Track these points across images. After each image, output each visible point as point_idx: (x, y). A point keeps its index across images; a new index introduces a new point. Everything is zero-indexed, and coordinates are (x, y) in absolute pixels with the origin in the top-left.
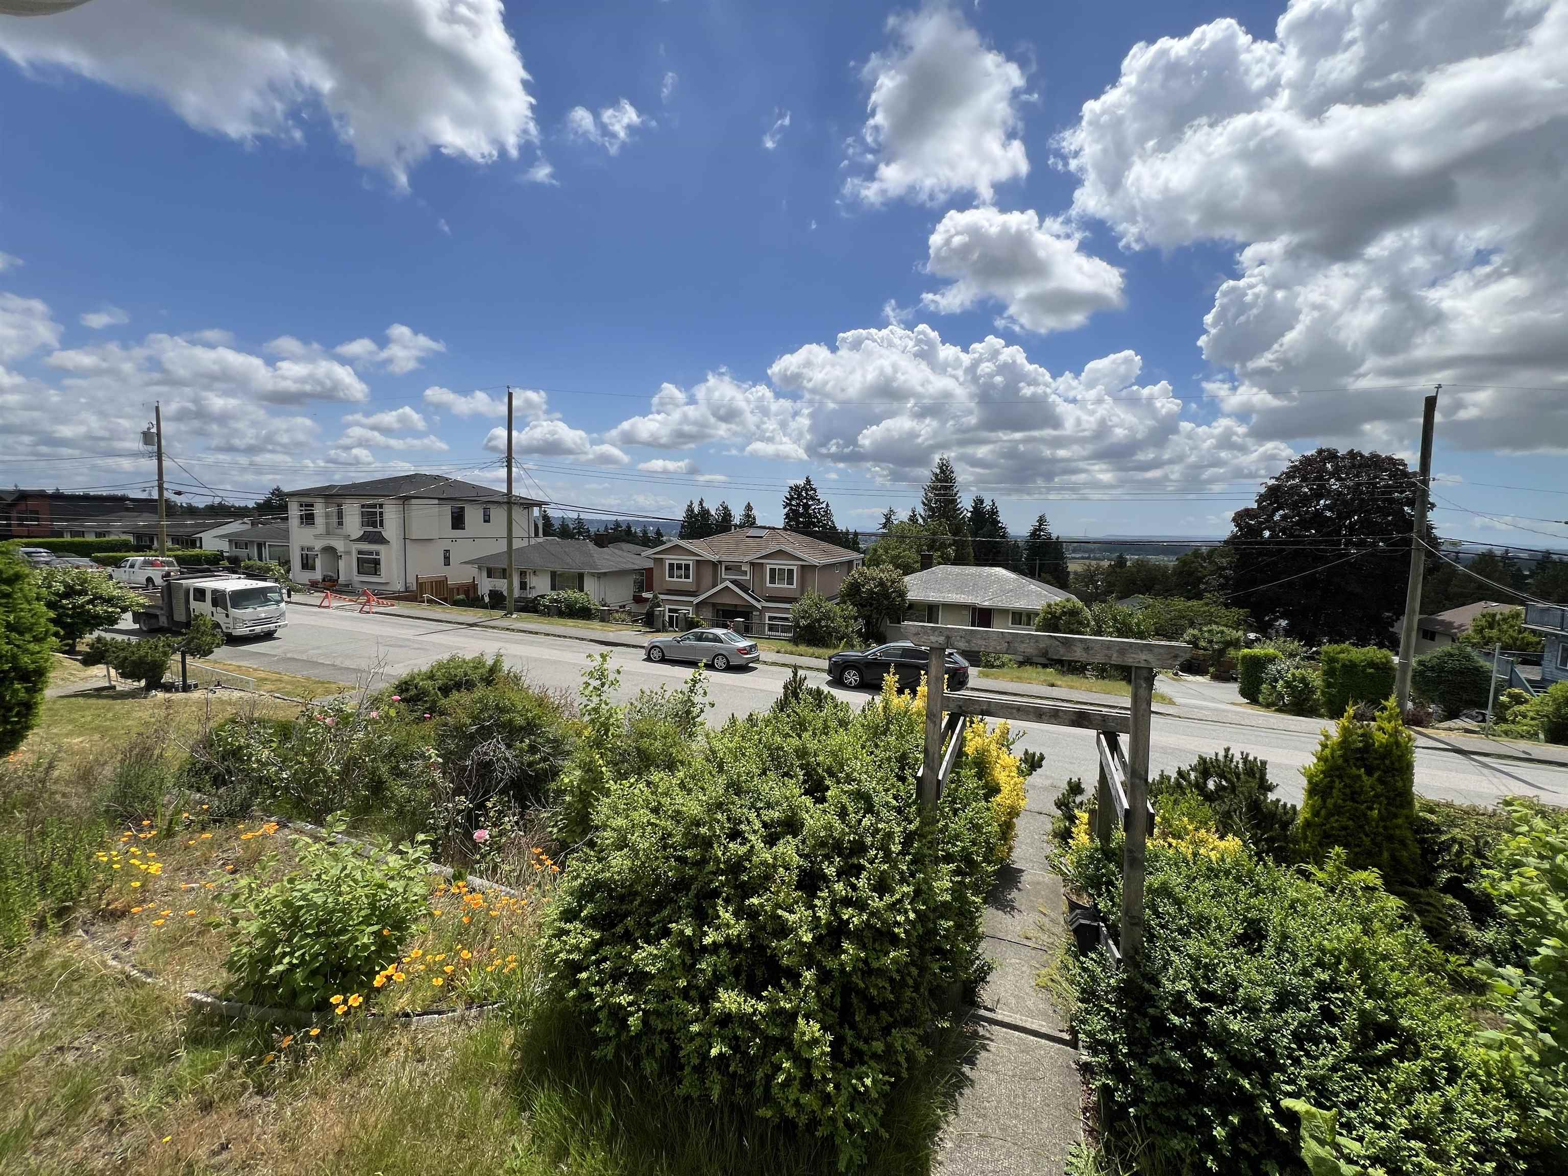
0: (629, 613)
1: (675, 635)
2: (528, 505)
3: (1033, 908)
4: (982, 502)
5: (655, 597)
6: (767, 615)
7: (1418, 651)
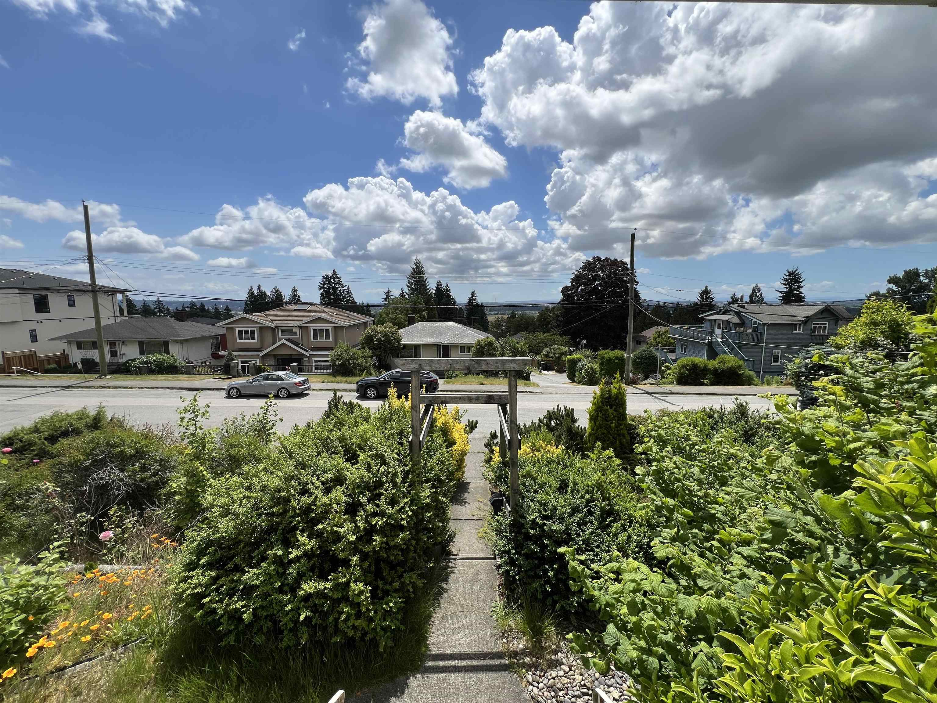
0: (210, 366)
1: (248, 378)
2: (112, 292)
3: (475, 500)
4: (441, 285)
5: (230, 354)
6: (314, 359)
7: (633, 351)
